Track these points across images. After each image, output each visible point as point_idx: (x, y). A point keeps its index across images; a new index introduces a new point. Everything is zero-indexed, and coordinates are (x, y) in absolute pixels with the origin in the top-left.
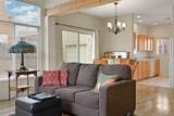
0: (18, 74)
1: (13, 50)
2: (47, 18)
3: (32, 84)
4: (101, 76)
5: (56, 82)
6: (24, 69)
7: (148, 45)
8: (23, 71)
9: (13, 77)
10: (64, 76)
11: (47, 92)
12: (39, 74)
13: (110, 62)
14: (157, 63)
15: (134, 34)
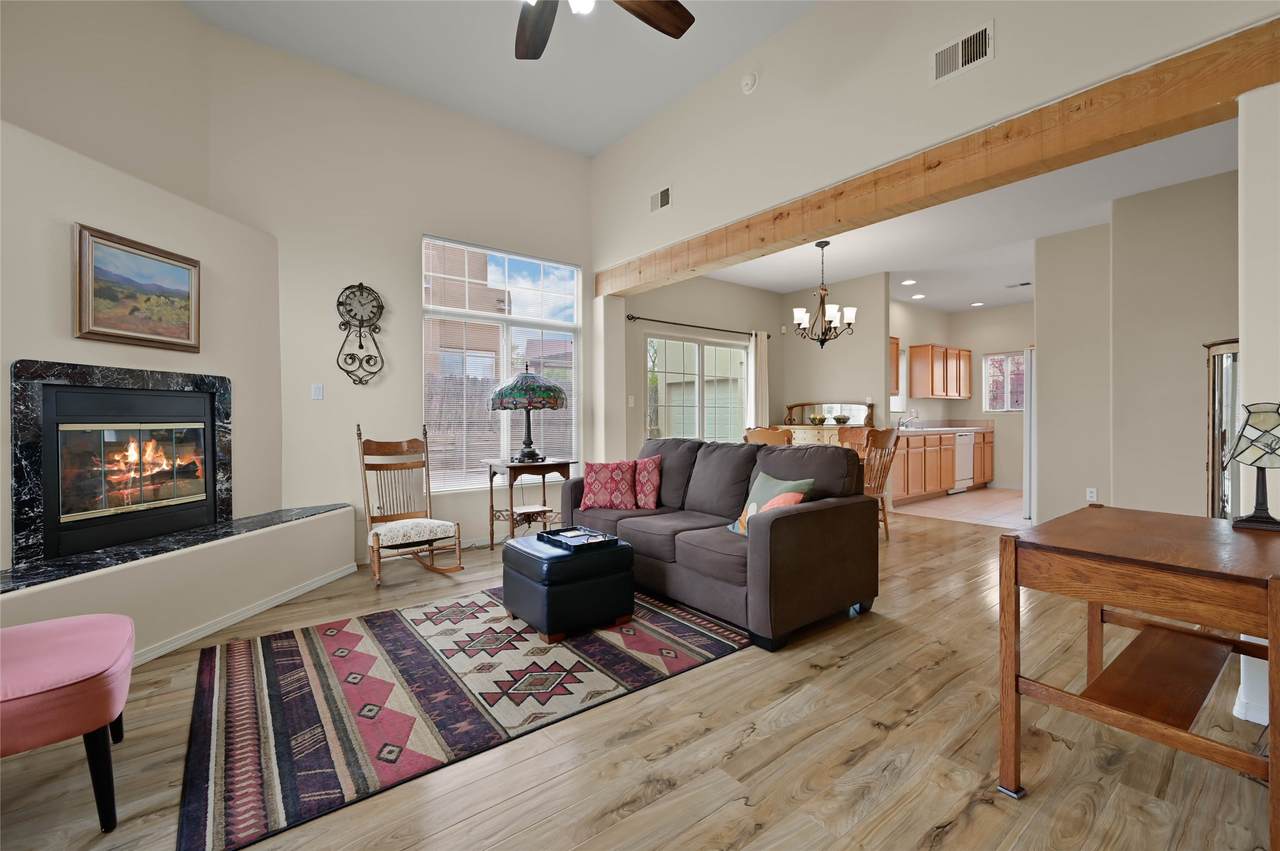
0: (515, 472)
1: (501, 402)
2: (600, 302)
3: (555, 504)
4: (760, 482)
5: (621, 498)
6: (532, 455)
7: (946, 379)
8: (530, 463)
9: (501, 481)
10: (648, 480)
11: (592, 527)
12: (575, 473)
13: (803, 437)
14: (985, 442)
15: (894, 342)
